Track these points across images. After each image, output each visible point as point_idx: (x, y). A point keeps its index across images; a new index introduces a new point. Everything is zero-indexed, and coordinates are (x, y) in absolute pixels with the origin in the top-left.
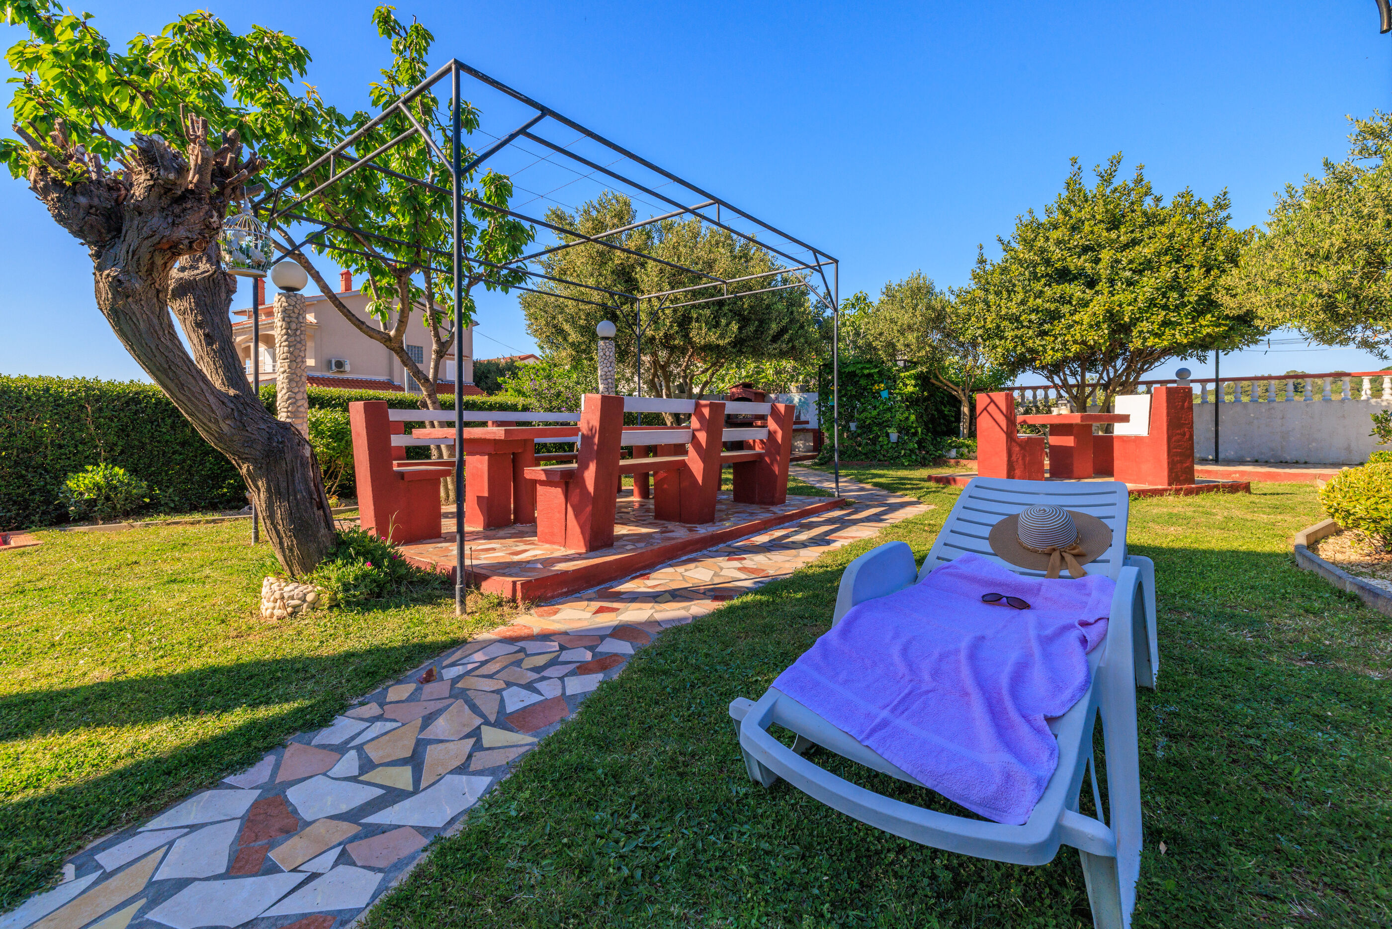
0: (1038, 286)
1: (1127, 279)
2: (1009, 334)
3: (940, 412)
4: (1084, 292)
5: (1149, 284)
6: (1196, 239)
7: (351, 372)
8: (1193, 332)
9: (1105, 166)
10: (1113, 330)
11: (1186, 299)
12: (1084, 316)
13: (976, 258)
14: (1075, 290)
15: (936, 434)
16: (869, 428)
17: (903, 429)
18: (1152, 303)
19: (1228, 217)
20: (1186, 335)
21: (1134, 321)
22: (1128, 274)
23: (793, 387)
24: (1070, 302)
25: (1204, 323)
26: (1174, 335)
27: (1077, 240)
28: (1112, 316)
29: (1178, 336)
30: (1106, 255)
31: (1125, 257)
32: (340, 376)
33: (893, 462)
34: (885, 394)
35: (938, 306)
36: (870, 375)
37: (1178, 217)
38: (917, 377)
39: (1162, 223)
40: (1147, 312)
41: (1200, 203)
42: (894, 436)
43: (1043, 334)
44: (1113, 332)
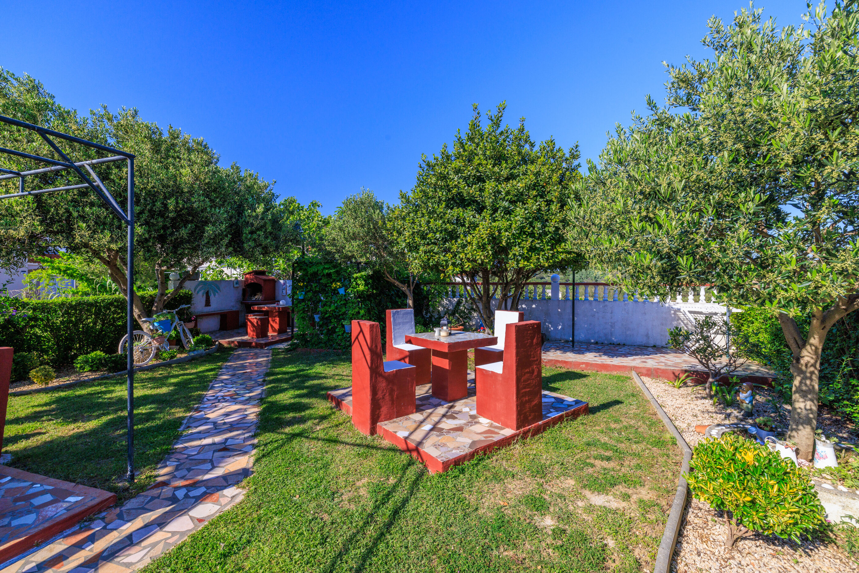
1: (505, 208)
4: (474, 217)
5: (520, 214)
6: (555, 178)
8: (552, 257)
10: (496, 252)
11: (546, 229)
12: (474, 238)
14: (469, 215)
16: (329, 320)
18: (522, 230)
19: (579, 165)
20: (548, 259)
21: (509, 246)
22: (506, 204)
24: (463, 225)
25: (560, 250)
26: (539, 259)
27: (470, 171)
28: (494, 240)
29: (541, 260)
30: (491, 186)
31: (504, 187)
34: (341, 291)
36: (329, 275)
37: (542, 159)
38: (367, 278)
39: (532, 163)
40: (519, 238)
41: (559, 150)
43: (446, 250)
44: (495, 254)
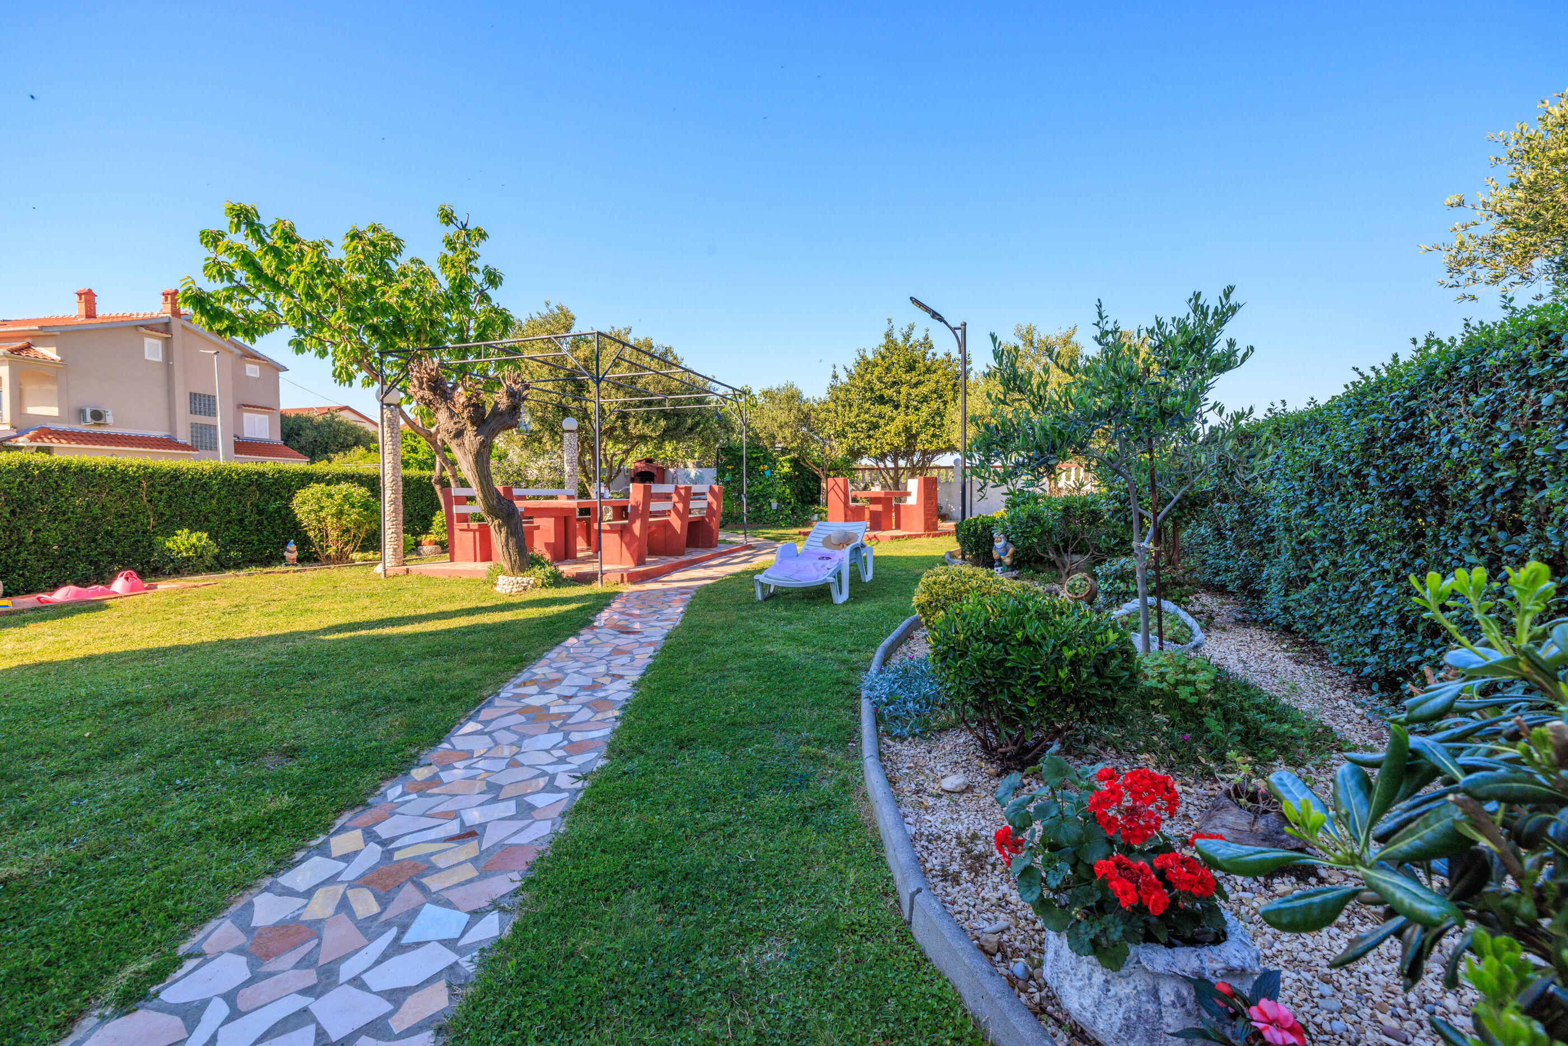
0: (867, 405)
1: (914, 406)
2: (850, 435)
3: (807, 486)
4: (892, 412)
5: (925, 410)
7: (114, 426)
9: (906, 329)
10: (908, 438)
12: (892, 428)
13: (831, 373)
14: (887, 410)
15: (803, 502)
16: (756, 499)
17: (781, 500)
18: (926, 422)
21: (918, 434)
22: (916, 403)
23: (690, 463)
24: (884, 418)
27: (889, 377)
28: (907, 429)
30: (904, 389)
31: (914, 392)
32: (98, 430)
33: (774, 524)
34: (768, 473)
35: (806, 410)
36: (757, 458)
37: (942, 368)
38: (791, 461)
39: (934, 371)
40: (924, 428)
42: (775, 505)
43: (869, 437)
44: (907, 440)
